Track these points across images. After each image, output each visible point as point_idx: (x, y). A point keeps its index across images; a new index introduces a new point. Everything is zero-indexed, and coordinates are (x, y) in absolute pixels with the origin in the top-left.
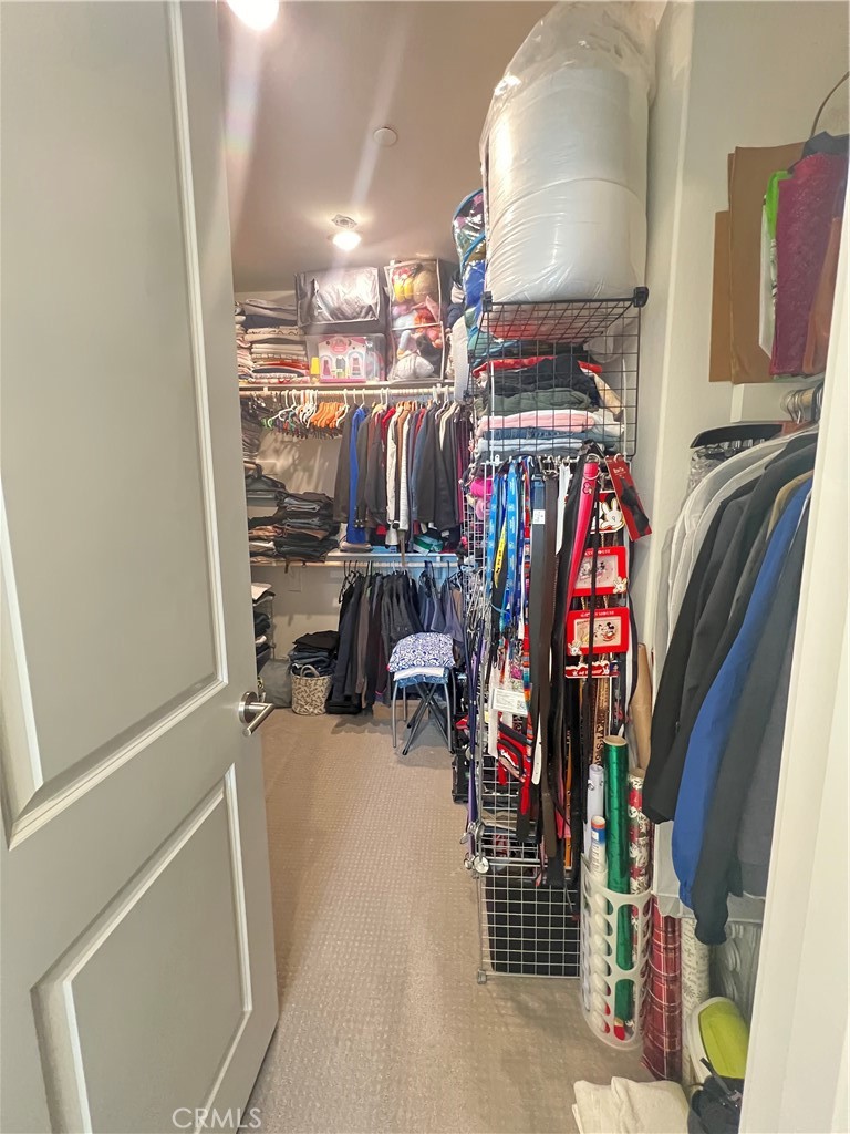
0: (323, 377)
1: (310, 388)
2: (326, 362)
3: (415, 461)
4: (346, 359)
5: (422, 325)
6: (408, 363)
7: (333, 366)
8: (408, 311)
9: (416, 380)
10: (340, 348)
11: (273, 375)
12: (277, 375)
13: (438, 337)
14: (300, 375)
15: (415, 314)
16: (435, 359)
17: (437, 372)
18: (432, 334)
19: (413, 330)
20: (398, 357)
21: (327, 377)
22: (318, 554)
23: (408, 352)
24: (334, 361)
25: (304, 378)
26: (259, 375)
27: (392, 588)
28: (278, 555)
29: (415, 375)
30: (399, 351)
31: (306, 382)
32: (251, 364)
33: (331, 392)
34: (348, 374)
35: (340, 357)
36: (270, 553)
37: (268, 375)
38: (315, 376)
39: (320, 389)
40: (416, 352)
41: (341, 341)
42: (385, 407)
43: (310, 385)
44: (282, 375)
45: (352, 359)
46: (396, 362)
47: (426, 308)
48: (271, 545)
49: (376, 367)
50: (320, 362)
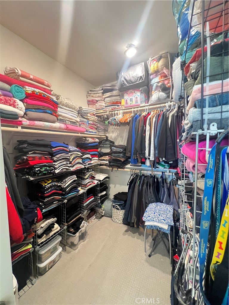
0: (125, 105)
1: (121, 110)
2: (126, 100)
3: (158, 132)
4: (133, 98)
5: (162, 79)
6: (156, 95)
7: (129, 101)
8: (156, 76)
9: (159, 101)
10: (131, 95)
11: (110, 107)
12: (111, 107)
13: (168, 83)
14: (118, 106)
15: (159, 76)
16: (167, 92)
17: (168, 97)
18: (166, 82)
19: (158, 82)
20: (153, 94)
21: (127, 105)
22: (122, 166)
23: (156, 91)
24: (129, 99)
25: (119, 107)
26: (106, 108)
27: (148, 182)
28: (110, 166)
29: (159, 99)
30: (153, 91)
31: (120, 108)
32: (104, 105)
33: (127, 110)
34: (134, 103)
35: (131, 98)
36: (107, 165)
37: (109, 107)
38: (123, 105)
39: (124, 110)
40: (159, 91)
41: (132, 92)
42: (147, 113)
43: (121, 109)
44: (113, 107)
45: (135, 97)
46: (152, 96)
47: (164, 73)
48: (107, 162)
49: (144, 99)
50: (124, 100)
